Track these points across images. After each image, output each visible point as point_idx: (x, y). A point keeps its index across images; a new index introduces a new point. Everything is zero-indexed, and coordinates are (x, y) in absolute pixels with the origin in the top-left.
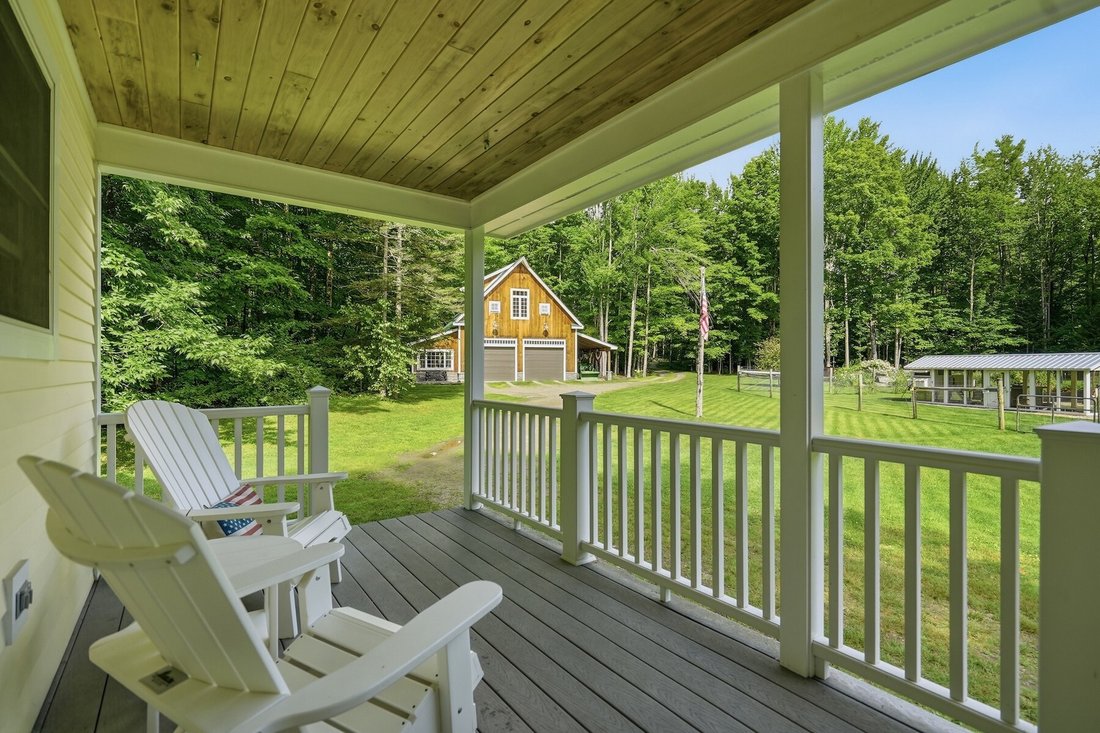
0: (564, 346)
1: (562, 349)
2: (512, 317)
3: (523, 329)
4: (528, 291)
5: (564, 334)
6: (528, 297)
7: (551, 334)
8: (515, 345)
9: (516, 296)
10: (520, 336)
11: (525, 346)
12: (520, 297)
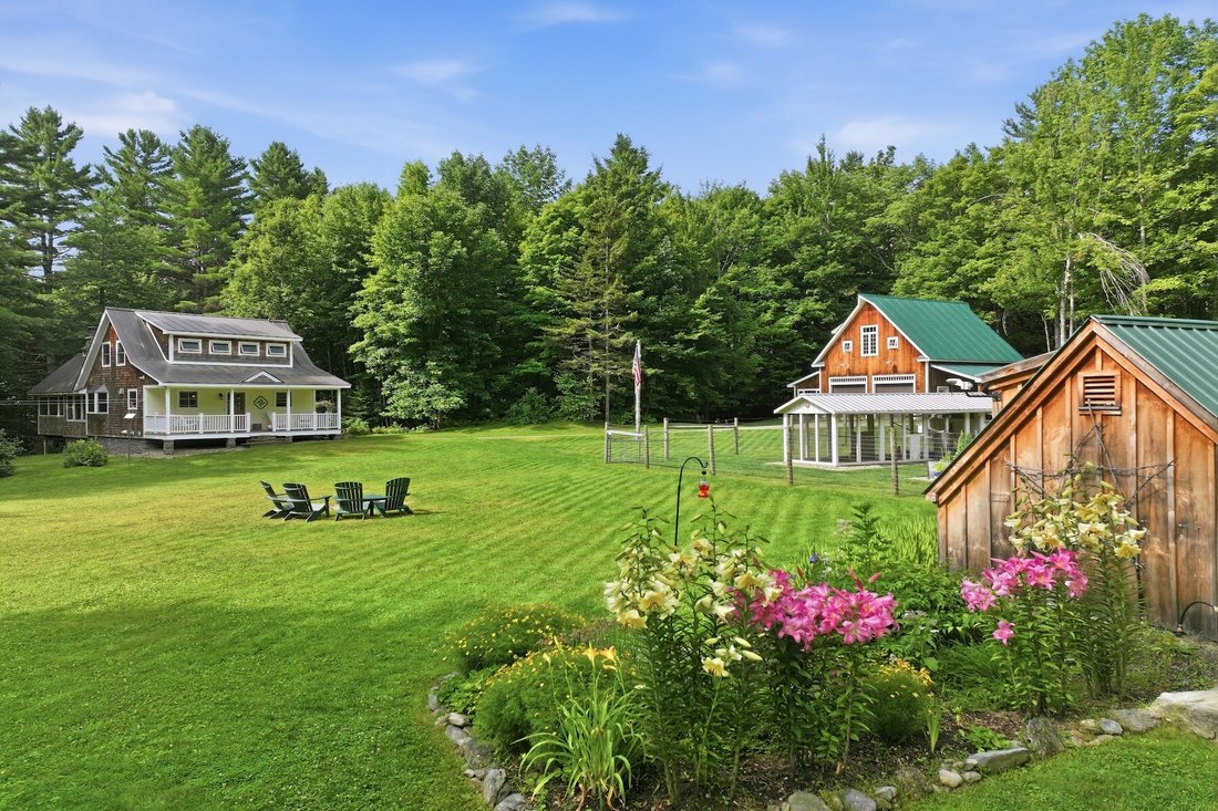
0: (913, 381)
1: (912, 384)
2: (863, 355)
3: (872, 366)
4: (877, 326)
5: (914, 368)
6: (876, 333)
7: (900, 369)
8: (865, 383)
9: (866, 333)
10: (870, 373)
11: (874, 382)
12: (869, 334)
